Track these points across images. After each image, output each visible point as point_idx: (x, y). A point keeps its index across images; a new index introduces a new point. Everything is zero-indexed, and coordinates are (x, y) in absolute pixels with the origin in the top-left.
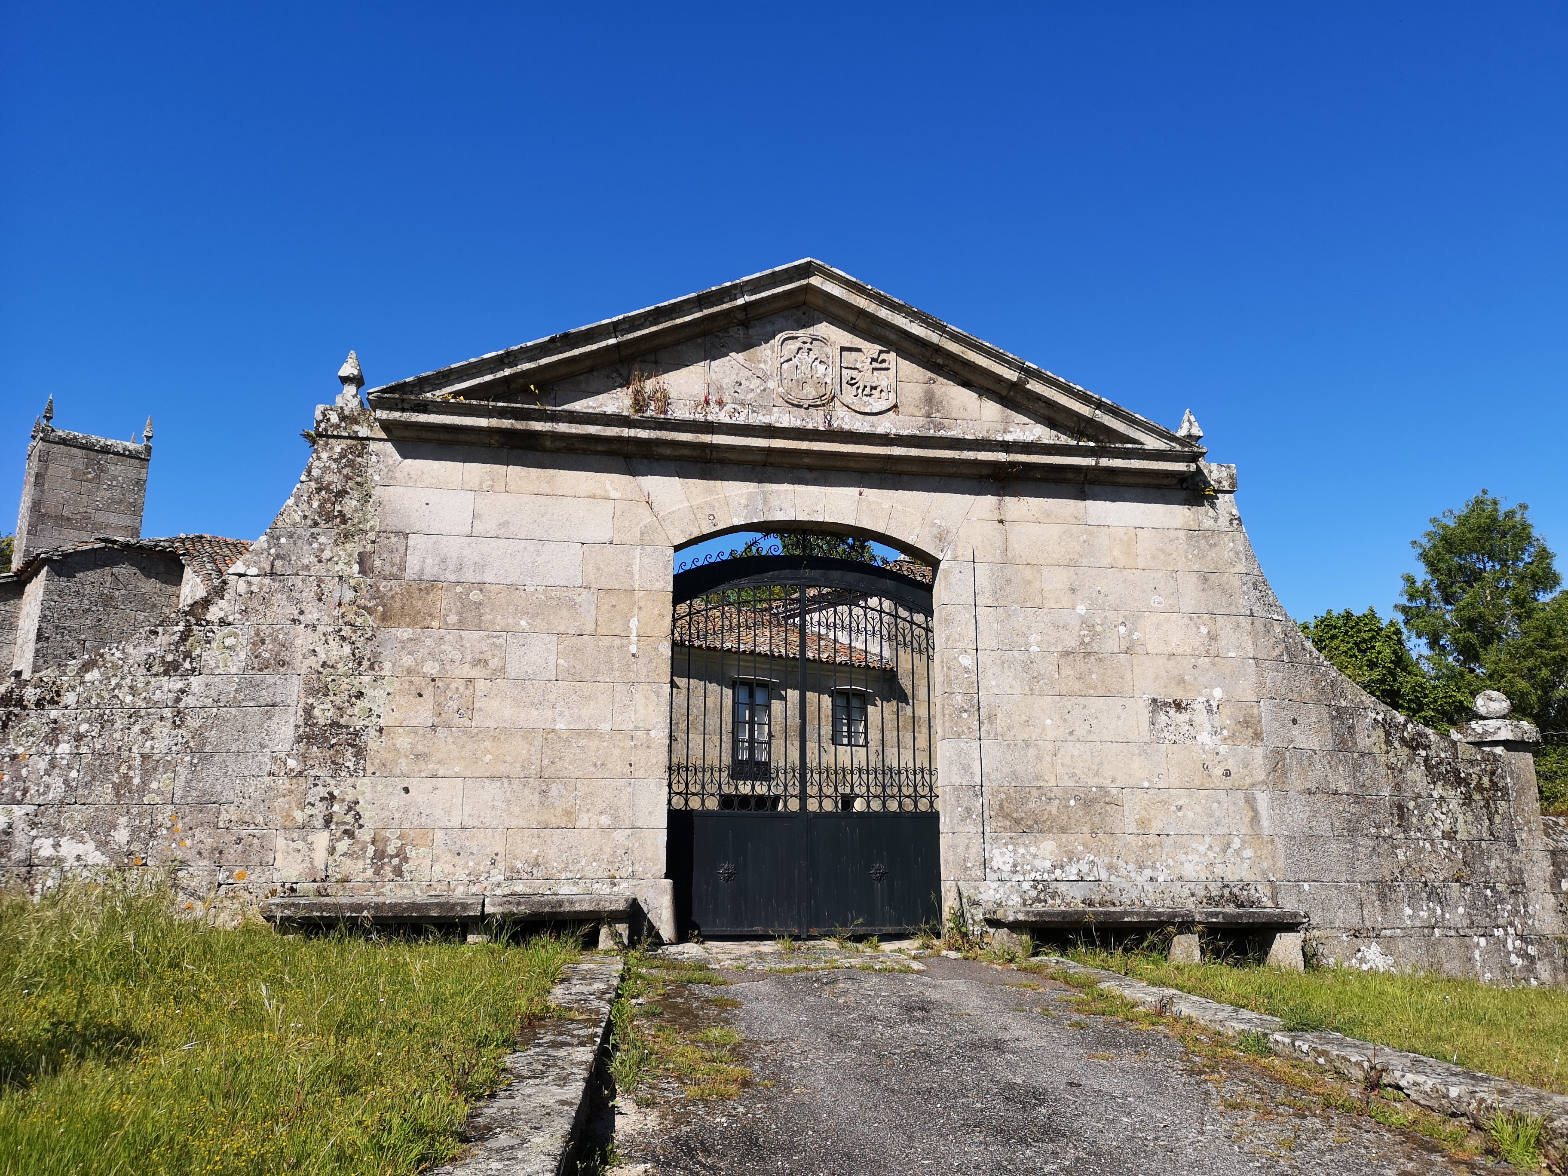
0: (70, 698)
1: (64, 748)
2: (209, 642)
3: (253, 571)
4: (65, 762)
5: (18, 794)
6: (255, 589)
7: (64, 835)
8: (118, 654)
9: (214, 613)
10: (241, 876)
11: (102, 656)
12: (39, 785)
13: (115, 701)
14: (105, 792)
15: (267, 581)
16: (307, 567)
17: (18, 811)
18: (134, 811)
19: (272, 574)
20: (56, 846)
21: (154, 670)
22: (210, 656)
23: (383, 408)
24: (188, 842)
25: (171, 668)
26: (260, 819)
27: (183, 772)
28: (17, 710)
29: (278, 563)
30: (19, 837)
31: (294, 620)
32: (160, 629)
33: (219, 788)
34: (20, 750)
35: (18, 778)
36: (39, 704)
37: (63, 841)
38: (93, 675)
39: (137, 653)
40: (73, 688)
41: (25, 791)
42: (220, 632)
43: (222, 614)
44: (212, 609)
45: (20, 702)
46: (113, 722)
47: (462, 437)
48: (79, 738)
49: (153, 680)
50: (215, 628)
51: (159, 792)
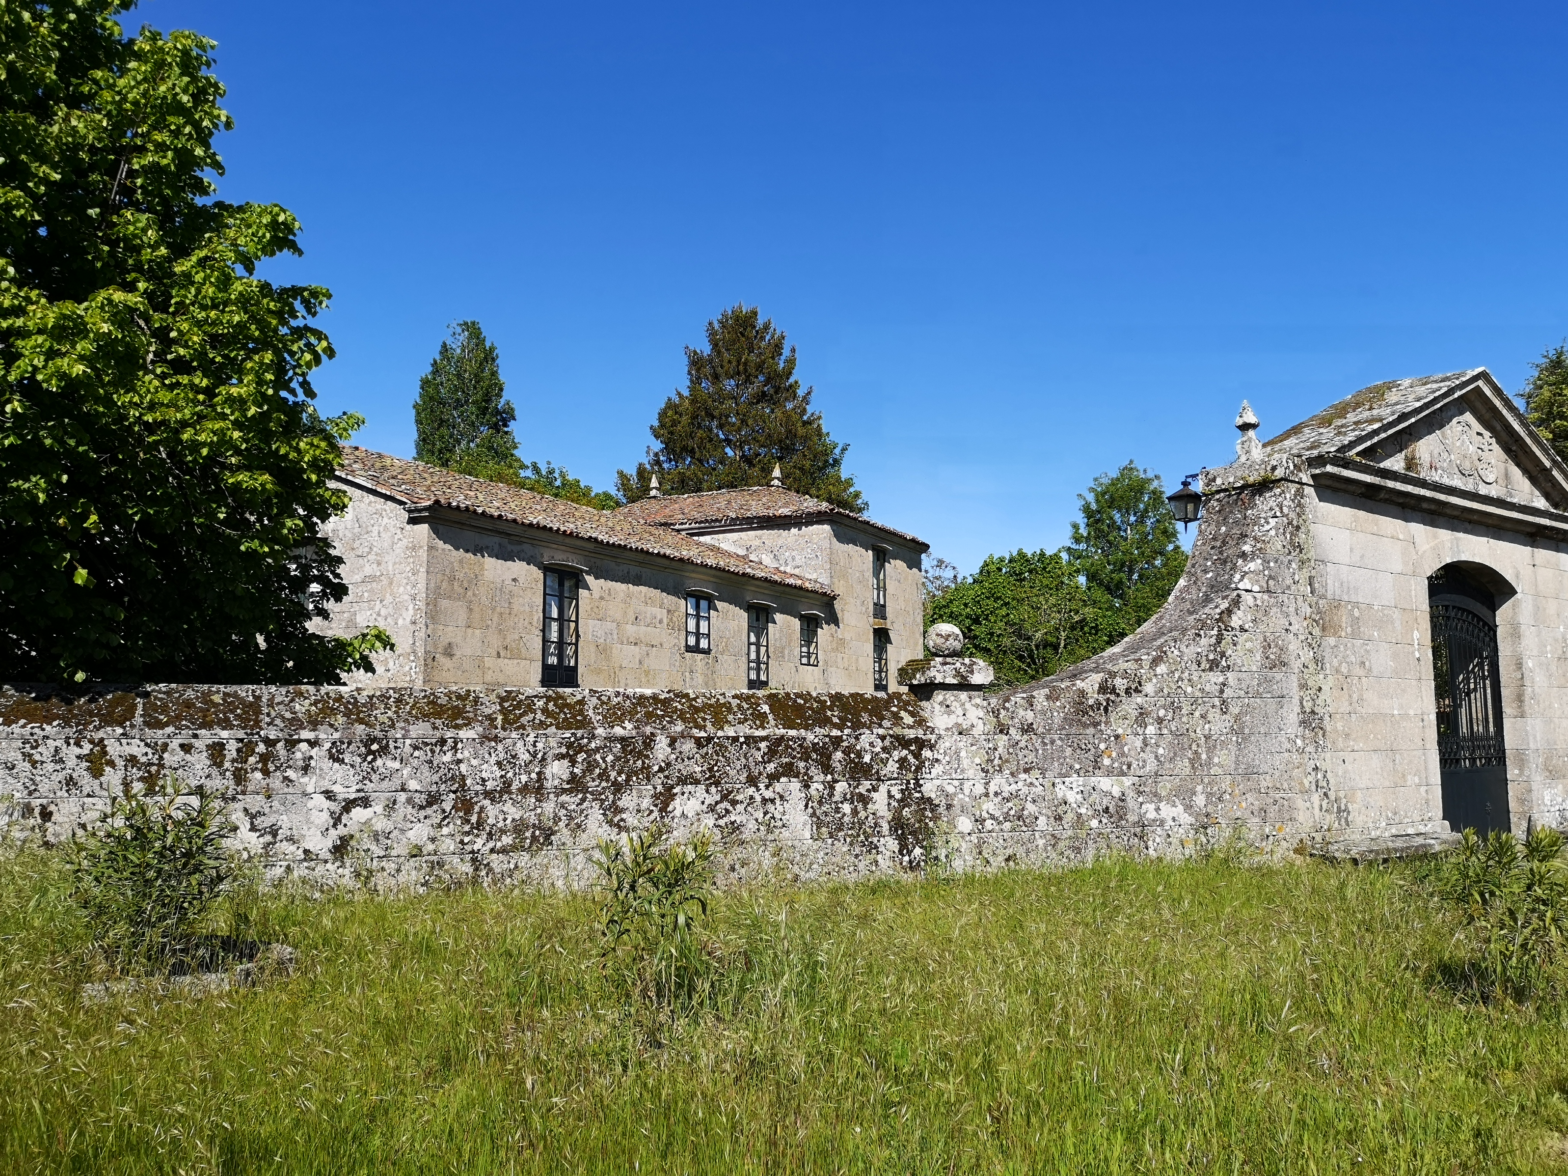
1: (1151, 730)
2: (1235, 645)
3: (1256, 588)
4: (1153, 741)
7: (1160, 801)
8: (1176, 652)
9: (1235, 621)
10: (1280, 829)
11: (1165, 653)
12: (1138, 760)
13: (1180, 690)
14: (1183, 766)
15: (1266, 597)
16: (1289, 588)
18: (1206, 780)
19: (1269, 591)
20: (1158, 809)
21: (1203, 666)
22: (1235, 655)
24: (1244, 804)
25: (1214, 665)
26: (1285, 786)
27: (1233, 748)
29: (1271, 582)
30: (1131, 803)
31: (1287, 630)
32: (1202, 632)
33: (1257, 762)
34: (1120, 731)
35: (1122, 754)
37: (1162, 805)
38: (1161, 669)
39: (1190, 652)
40: (1150, 680)
42: (1242, 638)
43: (1240, 623)
44: (1234, 617)
45: (1113, 691)
46: (1180, 708)
48: (1160, 721)
49: (1203, 674)
50: (1238, 633)
51: (1220, 765)
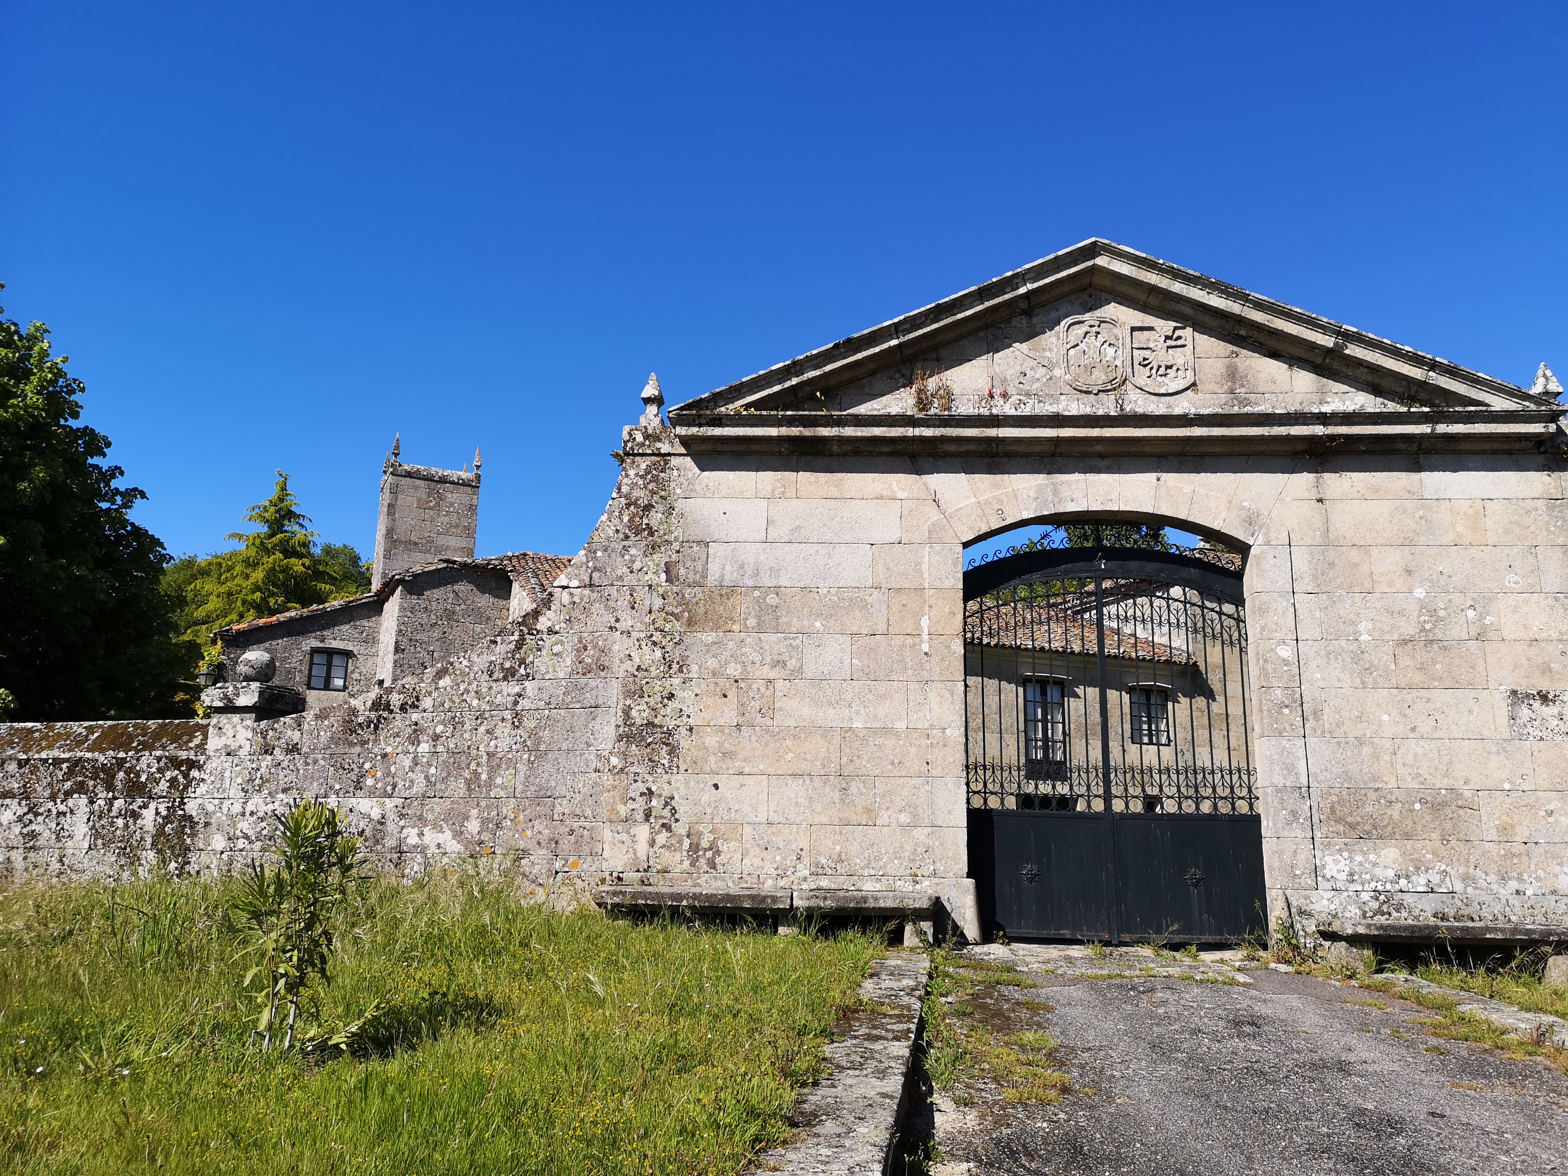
0: (427, 703)
1: (424, 747)
2: (539, 650)
3: (575, 583)
4: (425, 760)
5: (389, 788)
6: (577, 599)
7: (426, 826)
8: (465, 663)
9: (543, 623)
10: (575, 865)
11: (452, 664)
12: (405, 780)
13: (464, 704)
14: (458, 787)
16: (621, 578)
17: (390, 803)
18: (483, 804)
19: (591, 585)
20: (421, 834)
21: (495, 676)
22: (541, 663)
23: (681, 425)
24: (529, 833)
25: (509, 674)
26: (588, 812)
27: (522, 768)
28: (385, 714)
29: (596, 575)
30: (391, 827)
31: (611, 628)
32: (499, 639)
33: (553, 784)
34: (389, 750)
35: (388, 774)
36: (403, 708)
37: (426, 830)
38: (445, 682)
39: (481, 661)
40: (430, 694)
41: (394, 786)
42: (549, 640)
43: (549, 624)
44: (542, 619)
45: (388, 707)
46: (463, 724)
47: (754, 447)
48: (436, 738)
49: (494, 685)
50: (544, 637)
51: (504, 787)
